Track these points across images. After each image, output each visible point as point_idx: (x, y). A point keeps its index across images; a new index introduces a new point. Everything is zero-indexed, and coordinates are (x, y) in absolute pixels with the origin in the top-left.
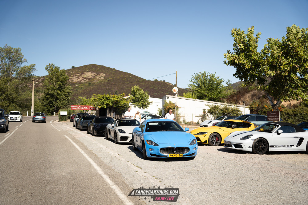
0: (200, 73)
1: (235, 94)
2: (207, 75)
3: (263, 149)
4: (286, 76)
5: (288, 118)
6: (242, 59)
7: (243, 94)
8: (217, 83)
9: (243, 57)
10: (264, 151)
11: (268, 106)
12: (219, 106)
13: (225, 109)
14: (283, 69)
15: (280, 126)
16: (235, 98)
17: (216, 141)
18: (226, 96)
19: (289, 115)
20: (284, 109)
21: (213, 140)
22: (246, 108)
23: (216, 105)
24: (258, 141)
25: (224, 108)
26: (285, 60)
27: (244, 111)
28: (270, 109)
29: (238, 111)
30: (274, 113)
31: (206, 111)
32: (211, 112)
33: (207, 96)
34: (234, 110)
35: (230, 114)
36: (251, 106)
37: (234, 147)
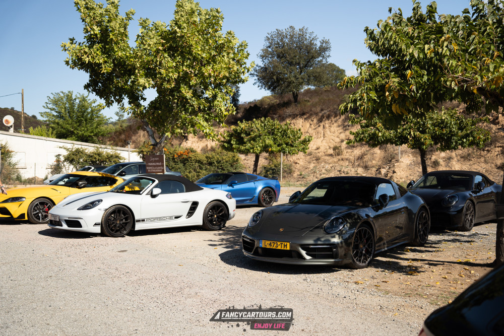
0: (62, 92)
1: (124, 131)
2: (74, 97)
3: (123, 226)
4: (172, 90)
5: (200, 169)
6: (95, 55)
7: (135, 130)
8: (92, 111)
9: (98, 52)
10: (125, 230)
11: (168, 150)
12: (86, 149)
13: (95, 154)
14: (164, 75)
15: (157, 182)
16: (123, 136)
17: (44, 214)
18: (109, 133)
19: (202, 163)
20: (194, 154)
21: (38, 211)
22: (133, 152)
23: (80, 147)
24: (113, 212)
25: (93, 153)
26: (169, 58)
27: (129, 158)
28: (171, 154)
29: (117, 157)
30: (157, 159)
31: (62, 159)
32: (70, 159)
33: (74, 133)
34: (112, 156)
35: (105, 164)
36: (141, 150)
37: (65, 227)
